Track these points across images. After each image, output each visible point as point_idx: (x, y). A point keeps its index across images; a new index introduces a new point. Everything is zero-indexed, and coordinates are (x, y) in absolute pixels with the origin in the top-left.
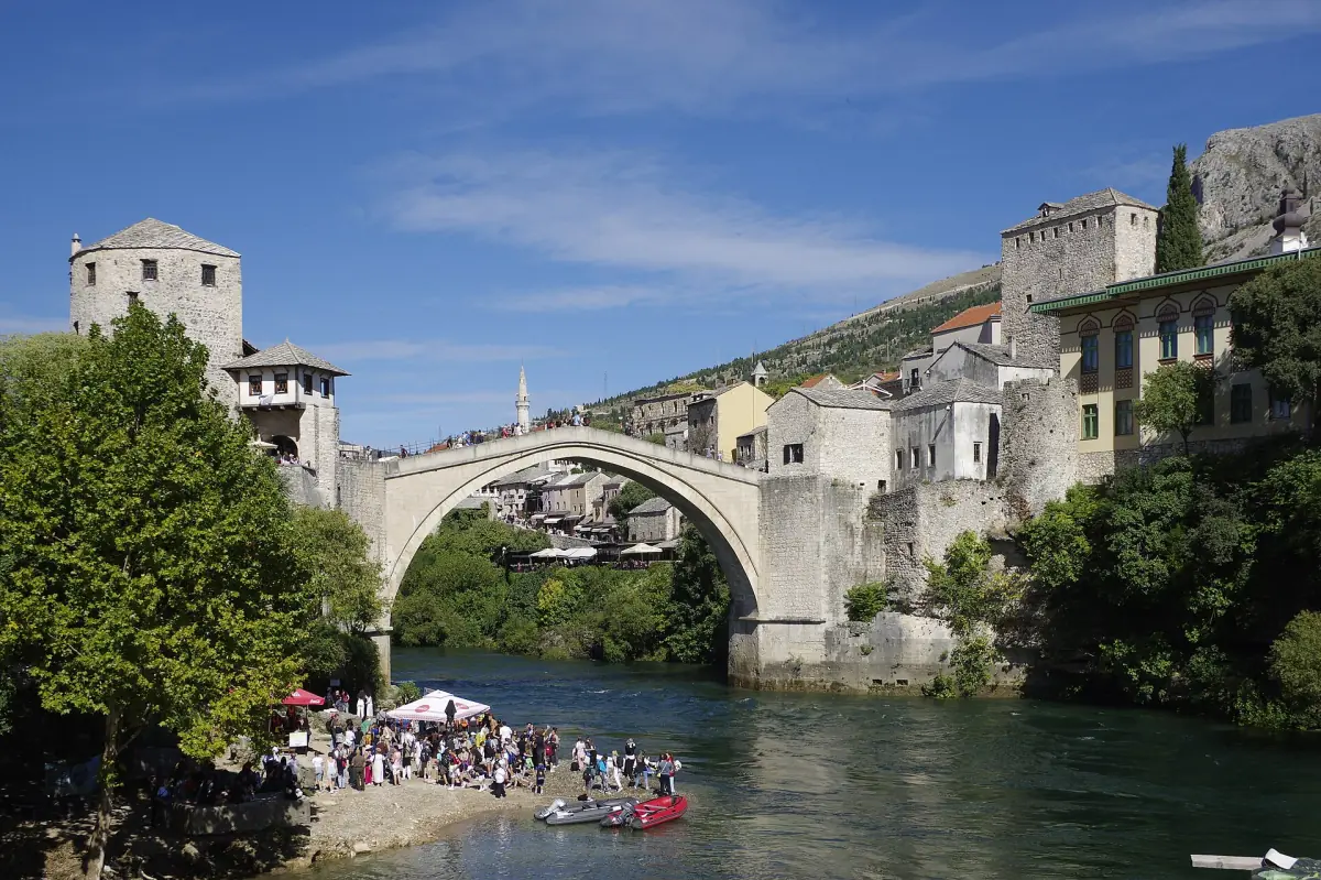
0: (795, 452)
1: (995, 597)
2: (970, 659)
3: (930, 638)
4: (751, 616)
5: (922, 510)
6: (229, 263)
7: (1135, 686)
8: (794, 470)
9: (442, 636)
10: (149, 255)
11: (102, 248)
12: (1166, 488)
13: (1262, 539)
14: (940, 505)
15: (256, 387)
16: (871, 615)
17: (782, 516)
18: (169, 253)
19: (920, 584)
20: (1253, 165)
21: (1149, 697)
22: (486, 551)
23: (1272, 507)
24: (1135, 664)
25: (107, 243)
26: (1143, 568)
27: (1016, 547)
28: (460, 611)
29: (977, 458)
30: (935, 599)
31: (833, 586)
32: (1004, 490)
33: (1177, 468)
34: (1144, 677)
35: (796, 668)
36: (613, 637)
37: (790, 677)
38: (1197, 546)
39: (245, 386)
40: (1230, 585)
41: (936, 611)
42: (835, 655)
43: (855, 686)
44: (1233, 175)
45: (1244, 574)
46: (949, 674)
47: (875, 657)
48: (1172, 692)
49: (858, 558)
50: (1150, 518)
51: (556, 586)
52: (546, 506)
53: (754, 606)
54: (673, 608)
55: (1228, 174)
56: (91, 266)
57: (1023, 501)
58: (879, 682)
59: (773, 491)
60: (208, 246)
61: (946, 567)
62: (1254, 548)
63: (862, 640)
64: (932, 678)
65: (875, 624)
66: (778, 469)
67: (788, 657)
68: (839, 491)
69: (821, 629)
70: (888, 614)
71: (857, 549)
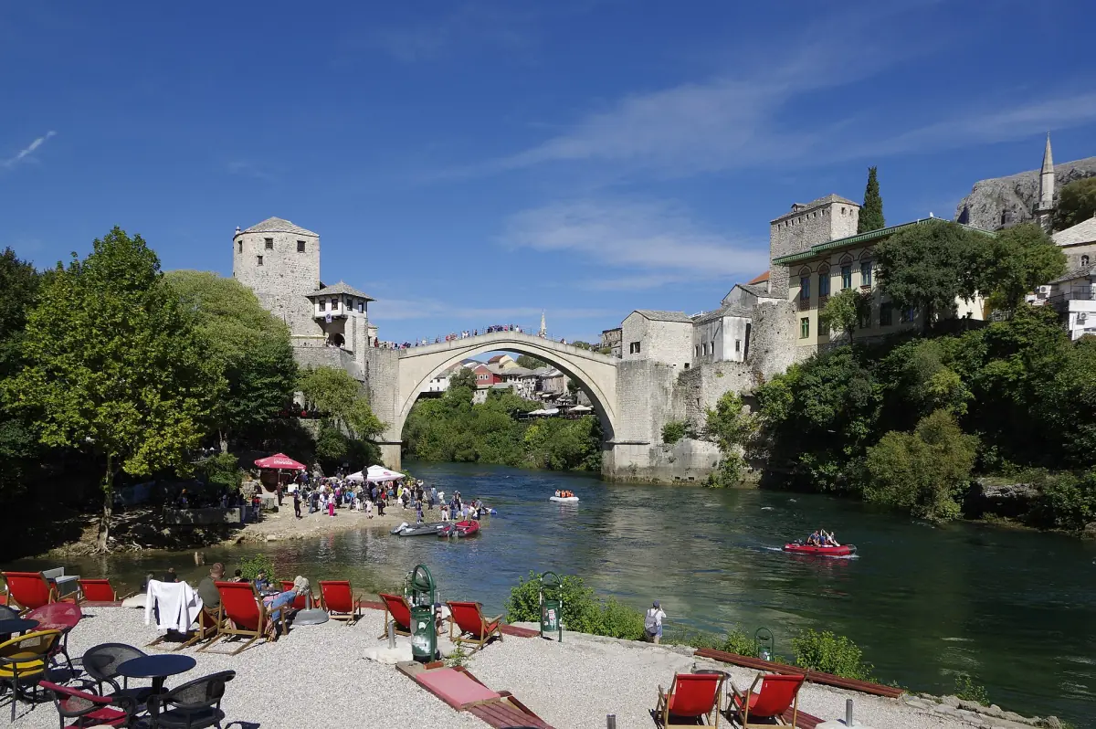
0: (636, 346)
1: (743, 430)
2: (729, 466)
3: (707, 453)
4: (611, 441)
5: (703, 378)
6: (312, 240)
7: (816, 481)
8: (635, 357)
9: (477, 456)
10: (269, 235)
11: (245, 233)
12: (836, 364)
13: (886, 392)
14: (715, 376)
15: (323, 307)
16: (675, 440)
17: (628, 383)
18: (279, 234)
19: (703, 423)
20: (1001, 199)
21: (824, 487)
22: (508, 411)
23: (892, 373)
24: (816, 468)
25: (248, 230)
26: (819, 410)
27: (754, 400)
28: (488, 443)
29: (738, 349)
30: (711, 430)
31: (655, 423)
32: (751, 367)
33: (845, 352)
34: (821, 475)
35: (633, 470)
36: (556, 456)
37: (631, 475)
38: (846, 396)
39: (317, 306)
40: (869, 420)
41: (711, 438)
42: (655, 462)
43: (665, 480)
44: (988, 206)
45: (877, 414)
46: (717, 474)
47: (677, 464)
48: (837, 484)
49: (669, 407)
50: (825, 381)
51: (535, 429)
52: (544, 387)
53: (613, 435)
54: (590, 440)
55: (985, 205)
56: (240, 242)
57: (761, 374)
58: (679, 478)
59: (624, 369)
60: (301, 230)
61: (717, 412)
62: (882, 398)
63: (670, 454)
64: (708, 476)
65: (677, 445)
66: (627, 356)
67: (630, 464)
68: (659, 369)
69: (648, 447)
70: (685, 439)
71: (670, 402)
